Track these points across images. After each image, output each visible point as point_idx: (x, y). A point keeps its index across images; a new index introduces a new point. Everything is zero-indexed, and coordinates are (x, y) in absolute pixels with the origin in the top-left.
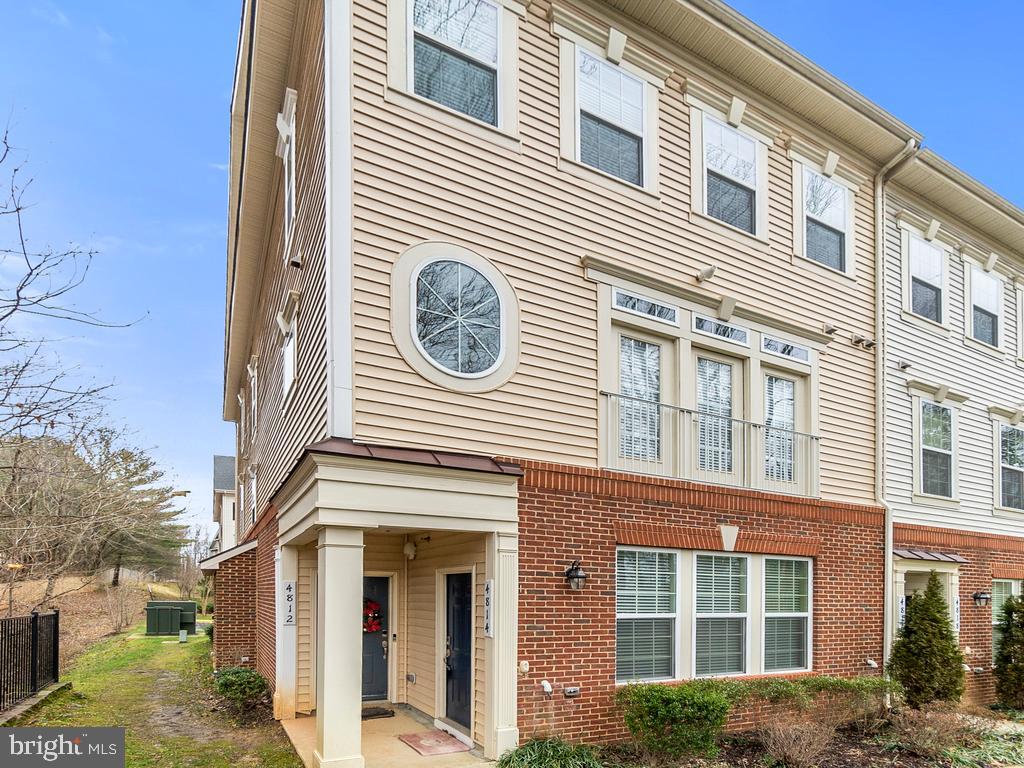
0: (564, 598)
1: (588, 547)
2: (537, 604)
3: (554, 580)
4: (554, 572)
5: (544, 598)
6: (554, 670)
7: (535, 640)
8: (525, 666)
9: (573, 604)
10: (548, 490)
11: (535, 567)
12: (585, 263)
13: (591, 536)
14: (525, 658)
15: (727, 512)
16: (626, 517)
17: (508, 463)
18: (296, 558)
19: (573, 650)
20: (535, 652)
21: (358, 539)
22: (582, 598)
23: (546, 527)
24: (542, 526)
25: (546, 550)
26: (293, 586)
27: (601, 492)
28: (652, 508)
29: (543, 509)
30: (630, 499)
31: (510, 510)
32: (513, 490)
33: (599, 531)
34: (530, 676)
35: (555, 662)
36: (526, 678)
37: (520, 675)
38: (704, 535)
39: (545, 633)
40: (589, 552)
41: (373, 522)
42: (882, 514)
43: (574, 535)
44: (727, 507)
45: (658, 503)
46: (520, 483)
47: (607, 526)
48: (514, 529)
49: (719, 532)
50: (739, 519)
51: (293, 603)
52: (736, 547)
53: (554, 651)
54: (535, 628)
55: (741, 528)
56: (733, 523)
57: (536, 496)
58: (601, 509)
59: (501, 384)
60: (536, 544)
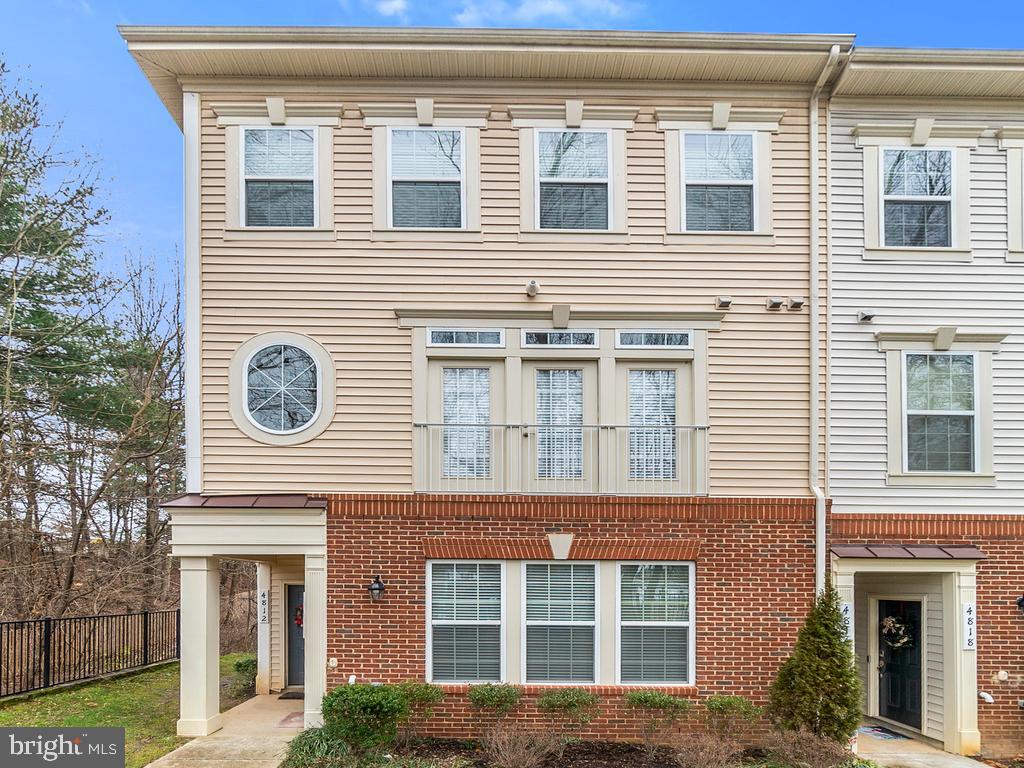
0: (371, 607)
1: (396, 562)
2: (345, 612)
3: (362, 592)
4: (361, 585)
5: (352, 607)
6: (362, 667)
7: (344, 641)
8: (334, 662)
9: (380, 612)
10: (356, 516)
11: (344, 581)
12: (399, 314)
13: (398, 553)
14: (334, 656)
15: (560, 520)
16: (437, 533)
17: (316, 498)
18: (268, 573)
19: (380, 651)
20: (344, 651)
21: (204, 565)
22: (389, 607)
23: (353, 547)
24: (349, 547)
25: (353, 567)
26: (266, 594)
27: (408, 513)
28: (465, 524)
29: (351, 532)
30: (440, 517)
31: (320, 536)
32: (323, 519)
33: (407, 548)
34: (339, 670)
35: (363, 661)
36: (336, 672)
37: (329, 670)
38: (529, 545)
39: (353, 636)
40: (397, 567)
41: (209, 552)
42: (812, 504)
43: (381, 553)
44: (559, 515)
45: (473, 518)
46: (329, 513)
47: (416, 543)
48: (324, 551)
49: (547, 542)
50: (576, 526)
51: (267, 606)
52: (571, 554)
53: (362, 651)
54: (344, 631)
55: (578, 536)
56: (567, 531)
57: (344, 522)
58: (409, 528)
59: (318, 433)
60: (344, 562)
